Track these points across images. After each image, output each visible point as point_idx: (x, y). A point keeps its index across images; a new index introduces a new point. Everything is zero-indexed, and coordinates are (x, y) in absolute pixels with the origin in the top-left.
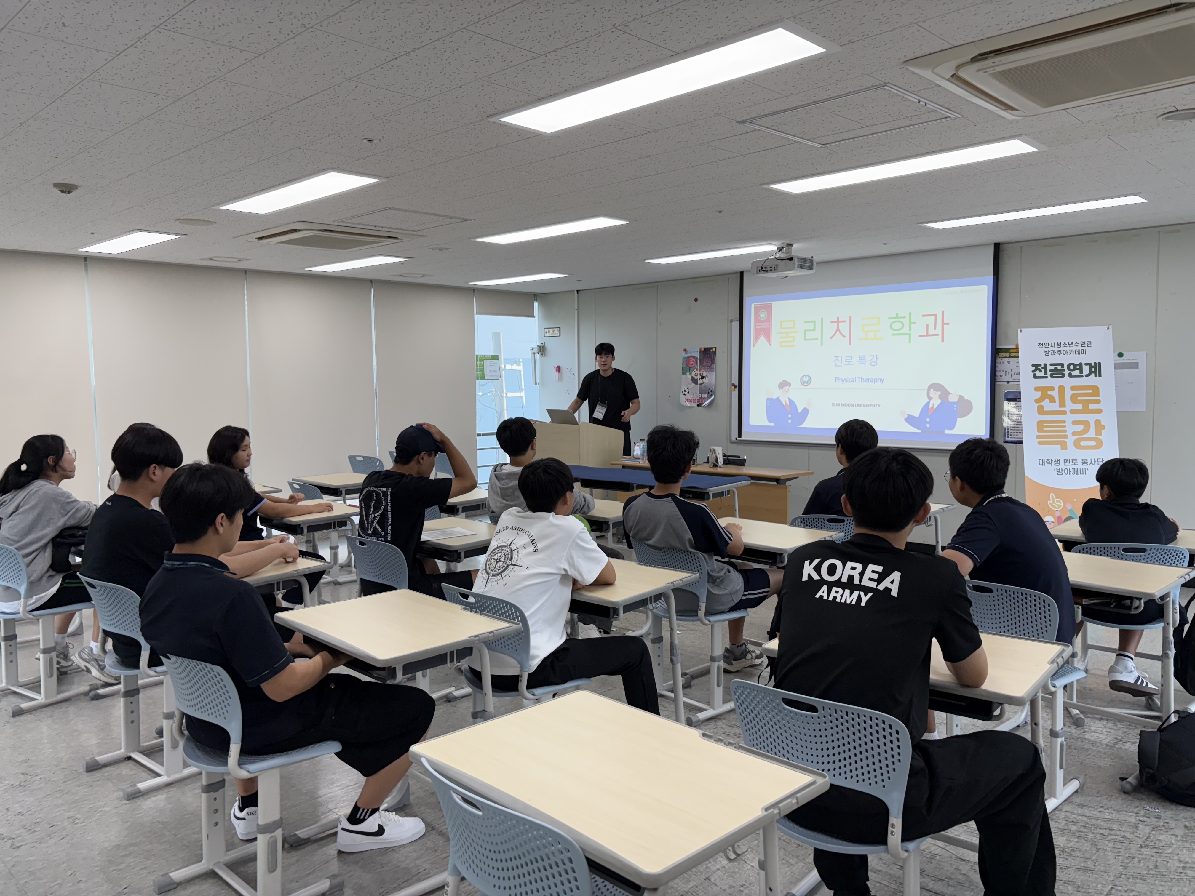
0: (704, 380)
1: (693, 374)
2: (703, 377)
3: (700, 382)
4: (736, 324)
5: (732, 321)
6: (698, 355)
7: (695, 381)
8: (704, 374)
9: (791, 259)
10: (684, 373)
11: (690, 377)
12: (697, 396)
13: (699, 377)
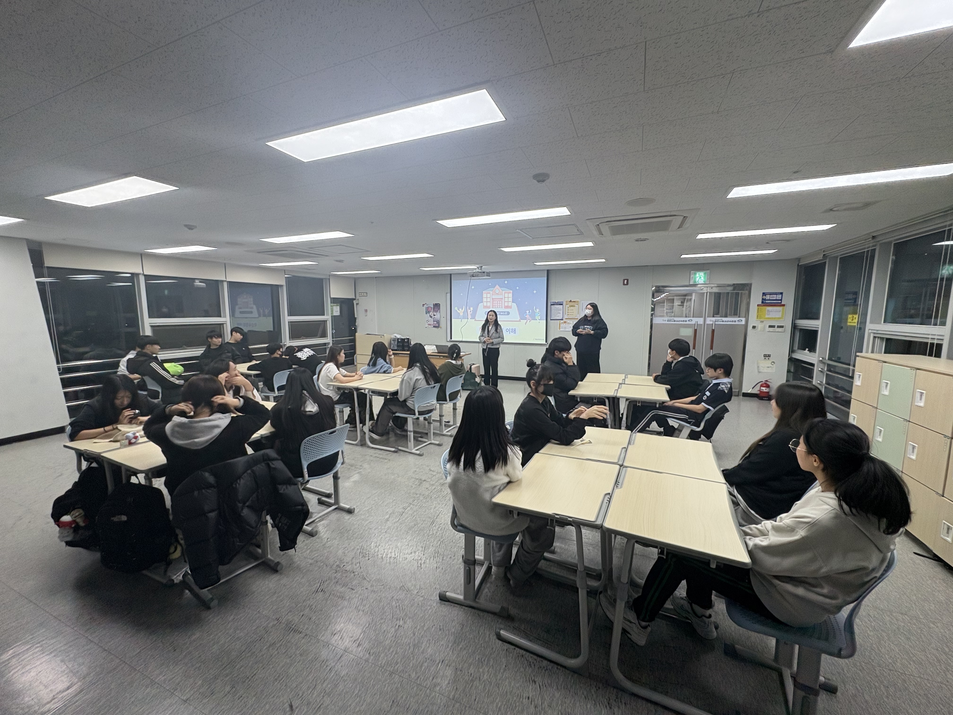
0: (435, 316)
1: (430, 314)
2: (434, 315)
3: (433, 317)
4: (449, 295)
5: (447, 293)
6: (432, 306)
7: (431, 317)
8: (435, 314)
9: (484, 272)
10: (426, 313)
11: (429, 315)
12: (432, 323)
13: (433, 315)
